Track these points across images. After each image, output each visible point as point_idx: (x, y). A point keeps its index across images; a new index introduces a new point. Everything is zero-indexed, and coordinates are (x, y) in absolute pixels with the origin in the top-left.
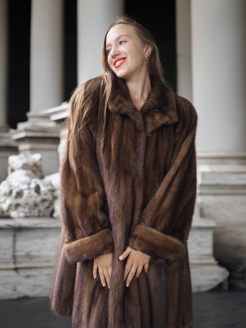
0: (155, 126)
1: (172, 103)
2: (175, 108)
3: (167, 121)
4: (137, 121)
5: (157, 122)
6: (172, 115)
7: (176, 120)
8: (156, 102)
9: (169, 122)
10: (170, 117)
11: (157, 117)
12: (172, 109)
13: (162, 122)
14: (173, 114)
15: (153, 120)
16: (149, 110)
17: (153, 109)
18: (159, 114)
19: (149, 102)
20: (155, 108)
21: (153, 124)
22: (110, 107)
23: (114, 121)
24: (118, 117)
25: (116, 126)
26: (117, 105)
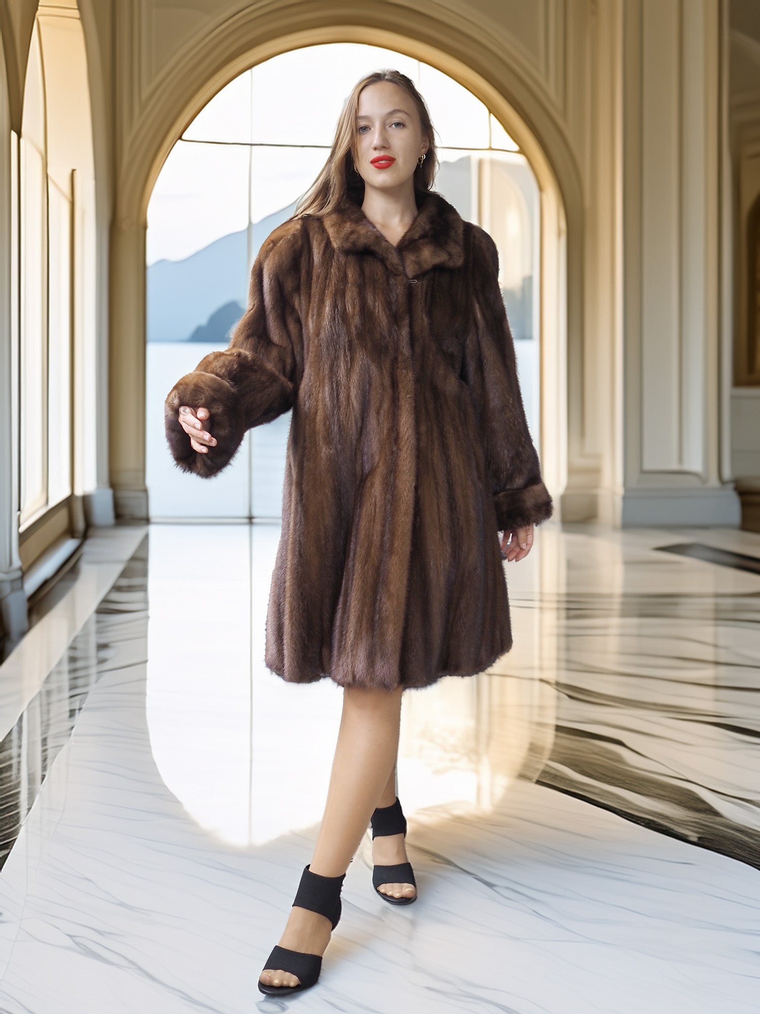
0: (421, 267)
1: (456, 232)
2: (461, 243)
3: (444, 261)
4: (389, 258)
5: (425, 261)
6: (454, 252)
7: (459, 262)
8: (427, 227)
9: (447, 263)
10: (450, 255)
11: (427, 251)
12: (456, 242)
13: (437, 260)
14: (456, 250)
15: (418, 258)
16: (413, 242)
17: (420, 239)
18: (430, 247)
20: (424, 236)
21: (418, 263)
22: (335, 245)
23: (346, 267)
24: (351, 259)
25: (351, 275)
26: (347, 238)
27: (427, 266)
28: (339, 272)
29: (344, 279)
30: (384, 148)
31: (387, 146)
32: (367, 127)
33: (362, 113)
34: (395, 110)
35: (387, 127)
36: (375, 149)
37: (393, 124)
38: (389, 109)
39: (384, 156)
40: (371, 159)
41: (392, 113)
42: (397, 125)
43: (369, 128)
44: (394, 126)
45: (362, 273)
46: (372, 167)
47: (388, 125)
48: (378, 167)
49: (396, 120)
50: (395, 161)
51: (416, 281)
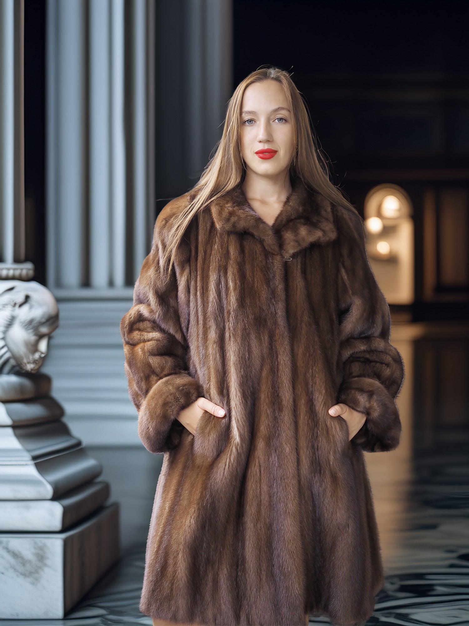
0: (299, 245)
1: (326, 211)
2: (332, 219)
3: (319, 238)
4: (266, 238)
5: (303, 240)
6: (327, 229)
7: (333, 236)
8: (301, 209)
9: (322, 239)
10: (324, 231)
11: (303, 231)
12: (327, 219)
13: (311, 239)
14: (329, 227)
15: (296, 236)
16: (289, 221)
17: (295, 219)
18: (305, 226)
19: (289, 208)
20: (299, 217)
21: (297, 241)
22: (218, 226)
23: (228, 245)
24: (233, 238)
25: (233, 251)
26: (228, 220)
27: (305, 244)
28: (222, 248)
29: (226, 255)
30: (267, 141)
31: (271, 140)
32: (252, 120)
33: (247, 108)
34: (279, 108)
36: (260, 142)
37: (276, 119)
38: (274, 107)
39: (268, 149)
40: (257, 150)
42: (280, 120)
43: (255, 122)
44: (277, 121)
45: (242, 250)
46: (256, 157)
47: (272, 120)
49: (279, 116)
50: (277, 153)
51: (291, 259)
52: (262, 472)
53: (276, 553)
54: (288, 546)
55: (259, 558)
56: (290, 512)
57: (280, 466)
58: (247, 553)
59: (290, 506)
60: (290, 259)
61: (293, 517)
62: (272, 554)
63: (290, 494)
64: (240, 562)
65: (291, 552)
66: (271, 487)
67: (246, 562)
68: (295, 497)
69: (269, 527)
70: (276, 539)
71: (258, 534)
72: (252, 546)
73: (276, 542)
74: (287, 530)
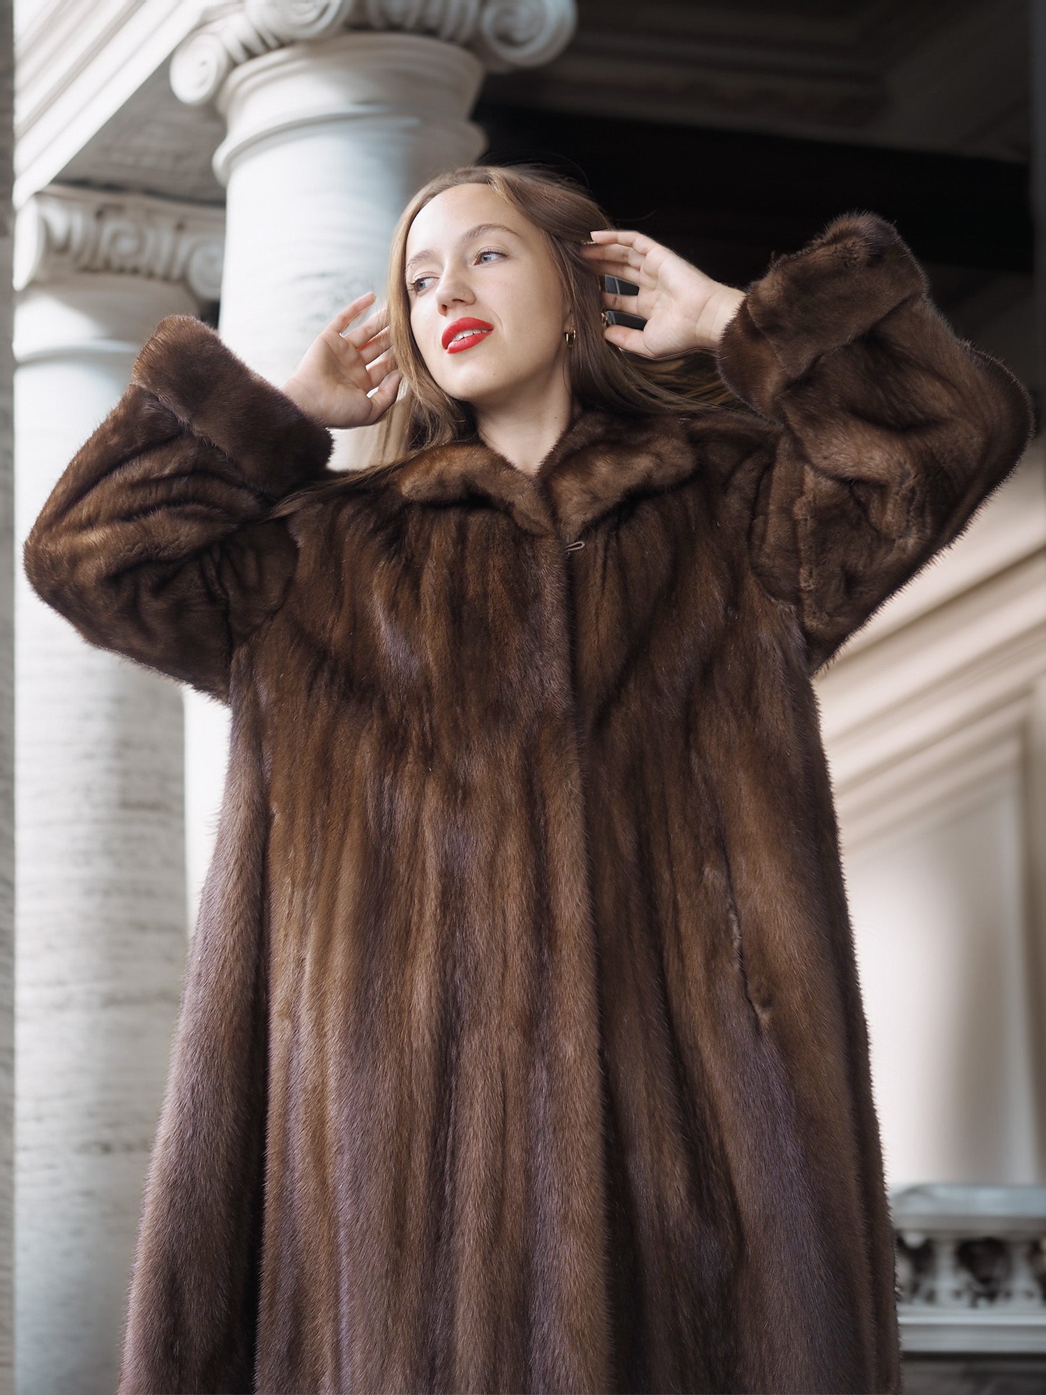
3: (647, 472)
5: (605, 484)
6: (666, 450)
7: (684, 461)
11: (603, 466)
13: (626, 480)
14: (671, 445)
15: (585, 481)
18: (608, 455)
21: (588, 492)
27: (612, 497)
32: (430, 277)
34: (482, 226)
35: (471, 265)
38: (467, 226)
39: (465, 321)
41: (474, 234)
43: (437, 277)
47: (472, 260)
48: (453, 351)
49: (487, 247)
50: (493, 329)
51: (583, 545)
52: (509, 1110)
53: (537, 1334)
54: (569, 1315)
55: (494, 1351)
56: (577, 1222)
57: (551, 1095)
58: (460, 1335)
59: (577, 1203)
60: (581, 545)
61: (583, 1236)
62: (529, 1338)
63: (578, 1170)
64: (438, 1362)
65: (578, 1333)
66: (529, 1151)
67: (455, 1359)
68: (591, 1180)
69: (524, 1263)
70: (538, 1296)
71: (494, 1282)
72: (477, 1315)
73: (537, 1303)
74: (567, 1270)
